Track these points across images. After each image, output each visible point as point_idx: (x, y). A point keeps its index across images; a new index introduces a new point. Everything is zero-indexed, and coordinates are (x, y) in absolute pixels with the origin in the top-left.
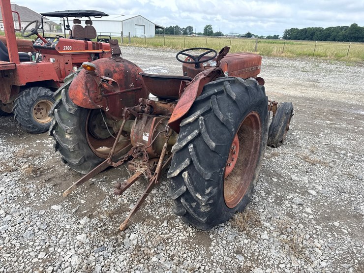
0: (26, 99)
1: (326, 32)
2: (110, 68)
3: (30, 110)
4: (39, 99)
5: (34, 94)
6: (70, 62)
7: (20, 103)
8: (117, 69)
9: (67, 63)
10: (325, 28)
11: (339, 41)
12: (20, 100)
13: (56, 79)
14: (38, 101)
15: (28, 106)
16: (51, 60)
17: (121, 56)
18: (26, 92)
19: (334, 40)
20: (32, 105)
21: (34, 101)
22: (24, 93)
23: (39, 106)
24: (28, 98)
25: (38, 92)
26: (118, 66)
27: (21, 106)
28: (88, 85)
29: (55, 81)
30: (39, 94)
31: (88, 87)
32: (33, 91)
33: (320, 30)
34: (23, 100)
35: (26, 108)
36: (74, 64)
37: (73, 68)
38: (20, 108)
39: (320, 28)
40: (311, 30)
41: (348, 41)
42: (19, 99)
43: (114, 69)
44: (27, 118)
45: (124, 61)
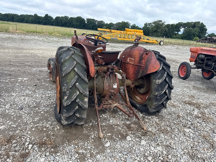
1: (21, 17)
10: (19, 15)
11: (30, 23)
19: (27, 22)
33: (17, 16)
39: (16, 14)
40: (11, 15)
41: (35, 24)
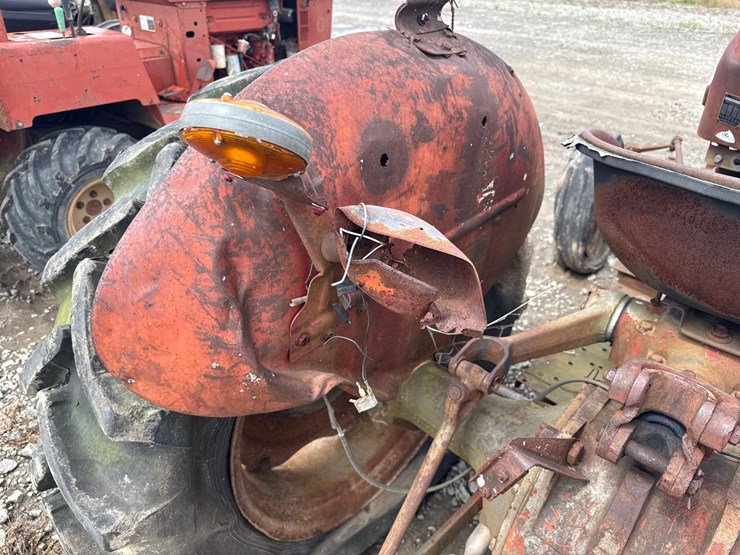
0: (37, 178)
2: (396, 108)
3: (54, 218)
4: (87, 177)
5: (68, 160)
6: (202, 30)
7: (19, 192)
8: (435, 114)
9: (190, 34)
12: (18, 182)
13: (148, 98)
14: (84, 183)
15: (47, 205)
16: (144, 21)
17: (445, 17)
18: (39, 150)
20: (62, 200)
21: (66, 187)
22: (33, 155)
23: (93, 193)
24: (44, 174)
25: (82, 149)
26: (440, 89)
27: (23, 205)
28: (246, 268)
29: (145, 103)
30: (83, 159)
31: (245, 281)
32: (64, 145)
34: (27, 181)
35: (40, 213)
36: (216, 37)
37: (211, 50)
38: (20, 213)
42: (16, 175)
43: (421, 117)
44: (46, 246)
45: (466, 49)
